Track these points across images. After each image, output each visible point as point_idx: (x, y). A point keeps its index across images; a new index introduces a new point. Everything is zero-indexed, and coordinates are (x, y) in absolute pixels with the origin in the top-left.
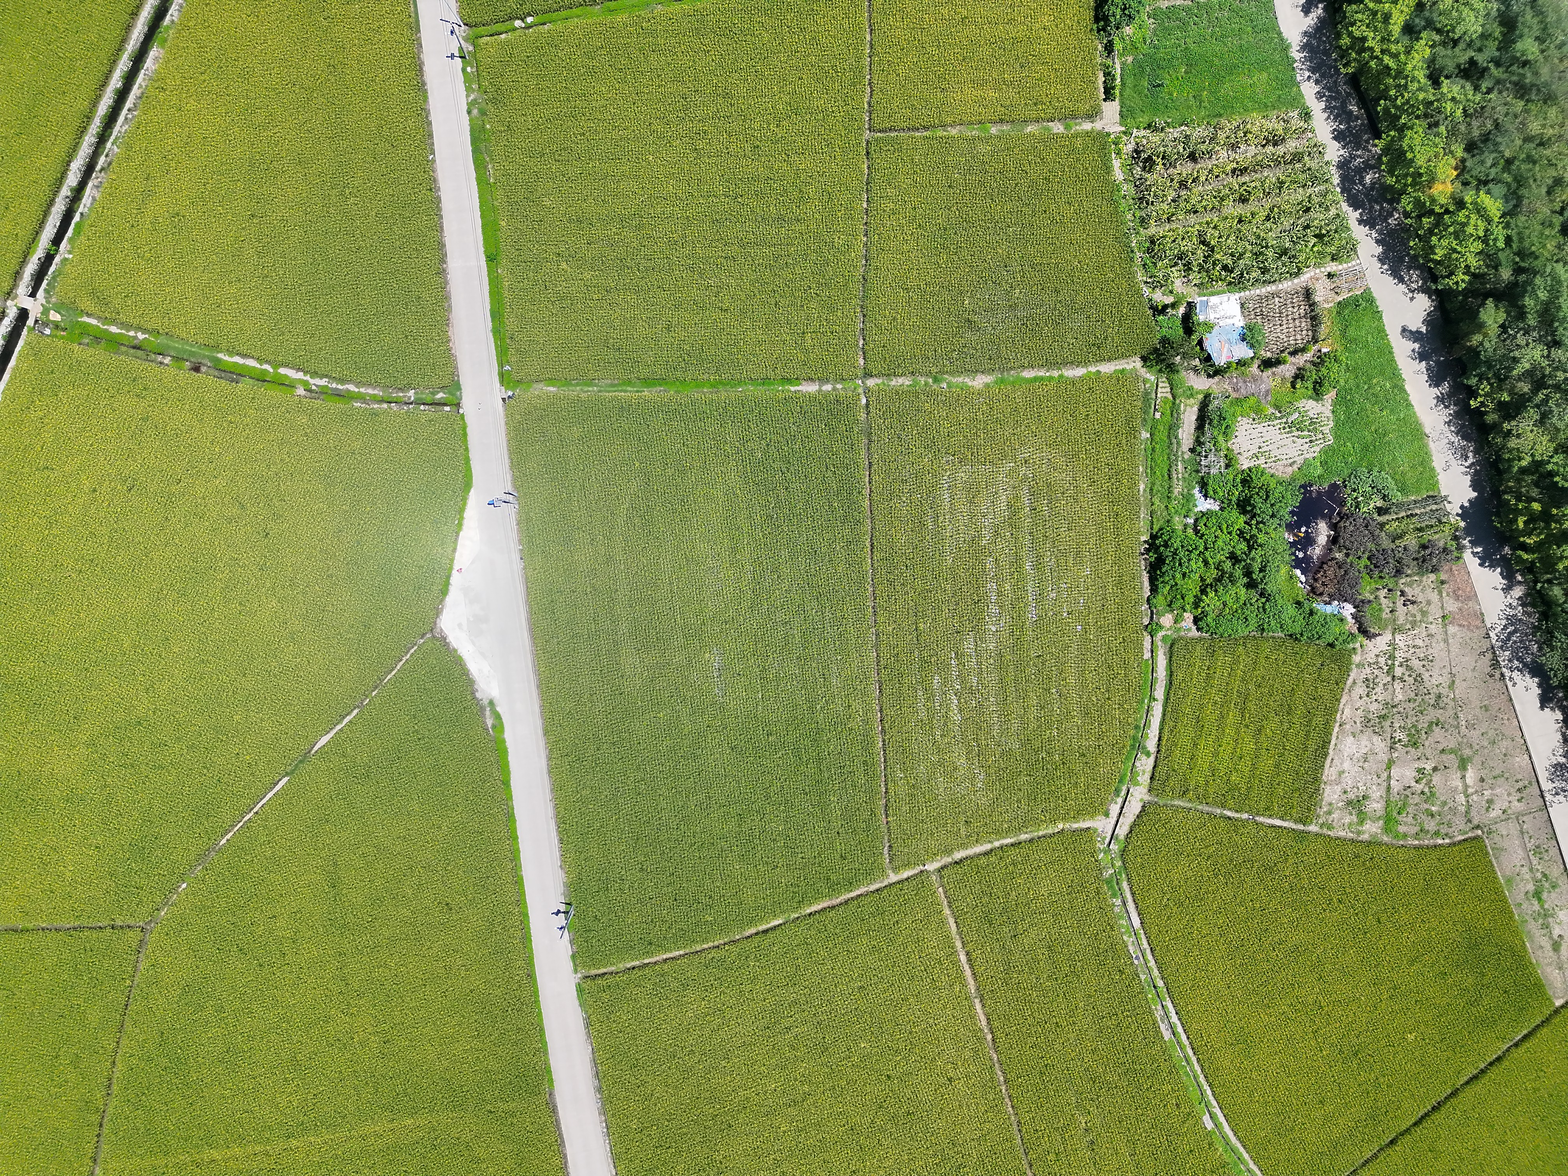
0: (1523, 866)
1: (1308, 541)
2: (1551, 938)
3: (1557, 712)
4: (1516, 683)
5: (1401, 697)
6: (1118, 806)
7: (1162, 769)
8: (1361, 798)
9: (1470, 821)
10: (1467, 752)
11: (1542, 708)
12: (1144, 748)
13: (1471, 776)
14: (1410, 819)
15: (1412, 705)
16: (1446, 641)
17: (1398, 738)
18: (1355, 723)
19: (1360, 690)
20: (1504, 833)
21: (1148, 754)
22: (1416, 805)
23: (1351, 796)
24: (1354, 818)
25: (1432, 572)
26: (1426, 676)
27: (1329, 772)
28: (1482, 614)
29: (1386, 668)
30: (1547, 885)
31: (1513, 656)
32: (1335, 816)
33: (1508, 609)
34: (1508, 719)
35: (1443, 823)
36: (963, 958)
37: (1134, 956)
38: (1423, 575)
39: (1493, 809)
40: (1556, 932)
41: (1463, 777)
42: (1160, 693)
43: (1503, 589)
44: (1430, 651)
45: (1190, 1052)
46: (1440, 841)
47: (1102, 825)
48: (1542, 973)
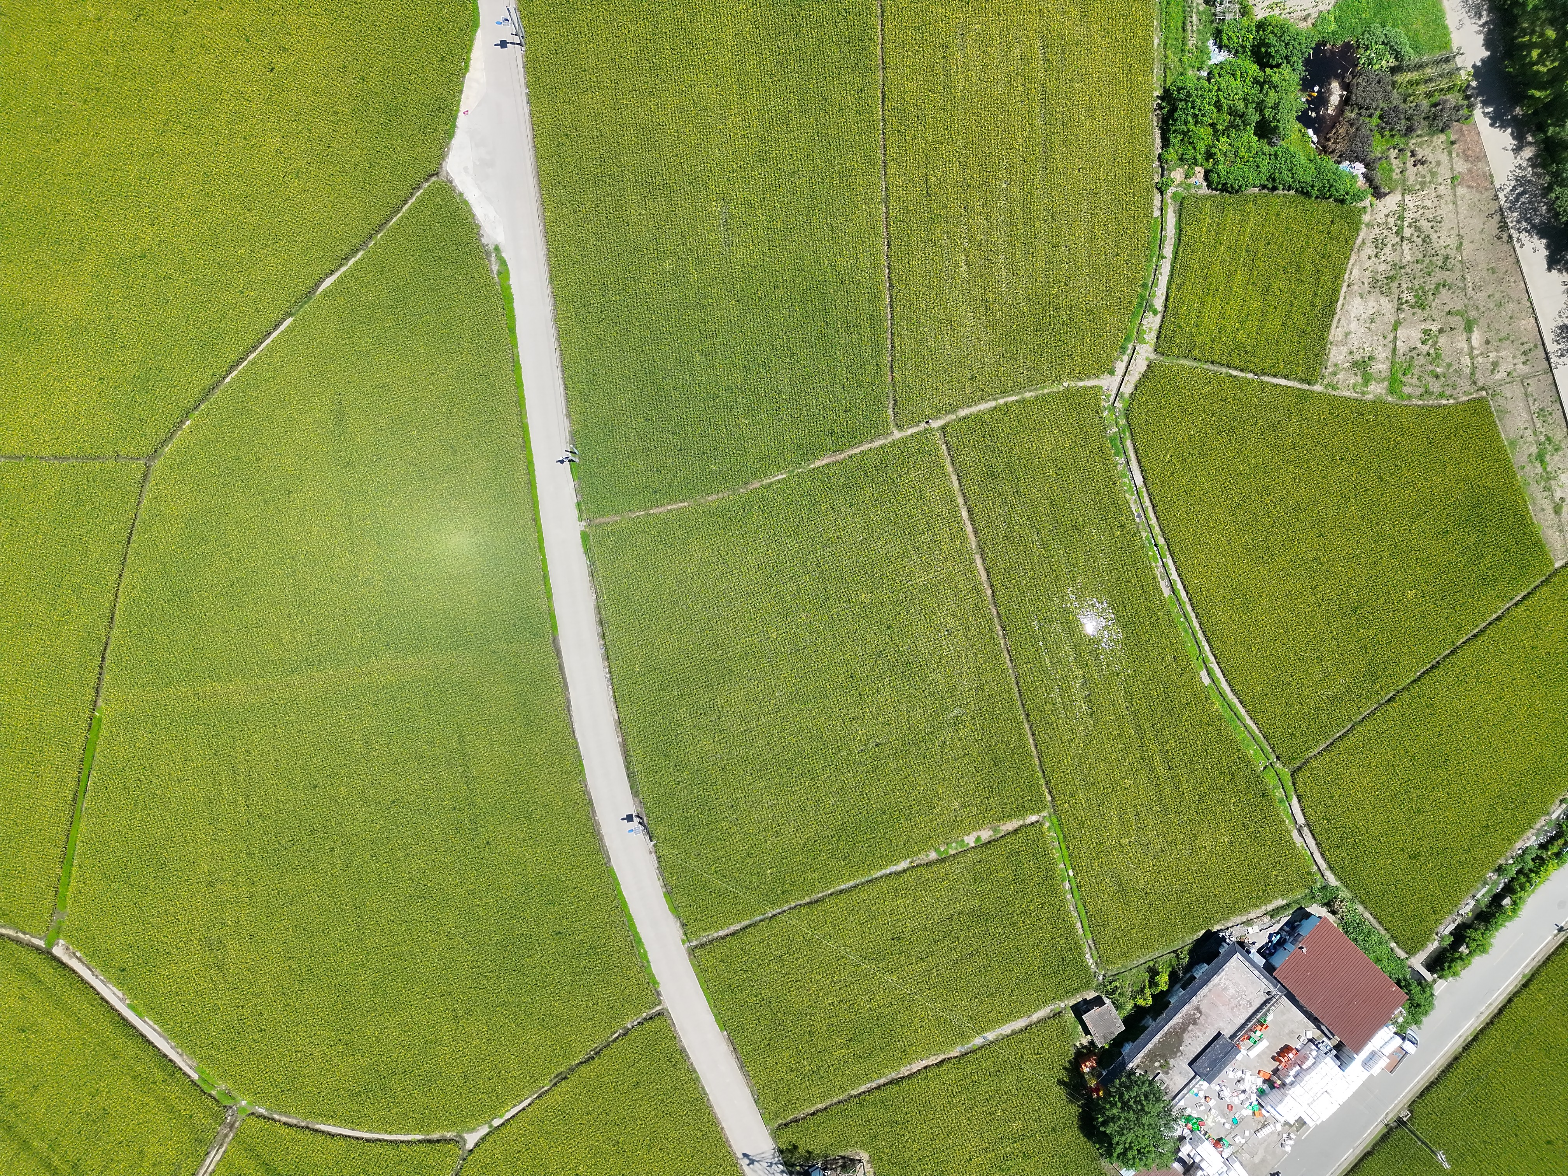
0: (1526, 428)
1: (1321, 101)
2: (1553, 500)
3: (1564, 274)
4: (1524, 245)
5: (1409, 258)
6: (1124, 364)
7: (1170, 327)
8: (1366, 359)
9: (1475, 383)
10: (1473, 314)
11: (1550, 269)
12: (1151, 306)
13: (1477, 338)
14: (1415, 381)
15: (1419, 266)
16: (1454, 203)
17: (1405, 299)
18: (1363, 283)
19: (1369, 250)
20: (1509, 395)
21: (1155, 312)
22: (1421, 366)
23: (1357, 357)
24: (1359, 379)
25: (1442, 131)
26: (1434, 237)
27: (1335, 333)
28: (1491, 176)
29: (1395, 229)
30: (1550, 448)
31: (1521, 218)
32: (1340, 376)
33: (1517, 170)
34: (1515, 282)
35: (1448, 385)
36: (965, 514)
37: (1136, 514)
38: (1433, 135)
39: (1498, 372)
40: (1558, 495)
41: (1469, 339)
42: (1168, 251)
43: (1513, 150)
44: (1439, 212)
45: (1189, 608)
46: (1444, 402)
47: (1108, 383)
48: (1543, 534)
